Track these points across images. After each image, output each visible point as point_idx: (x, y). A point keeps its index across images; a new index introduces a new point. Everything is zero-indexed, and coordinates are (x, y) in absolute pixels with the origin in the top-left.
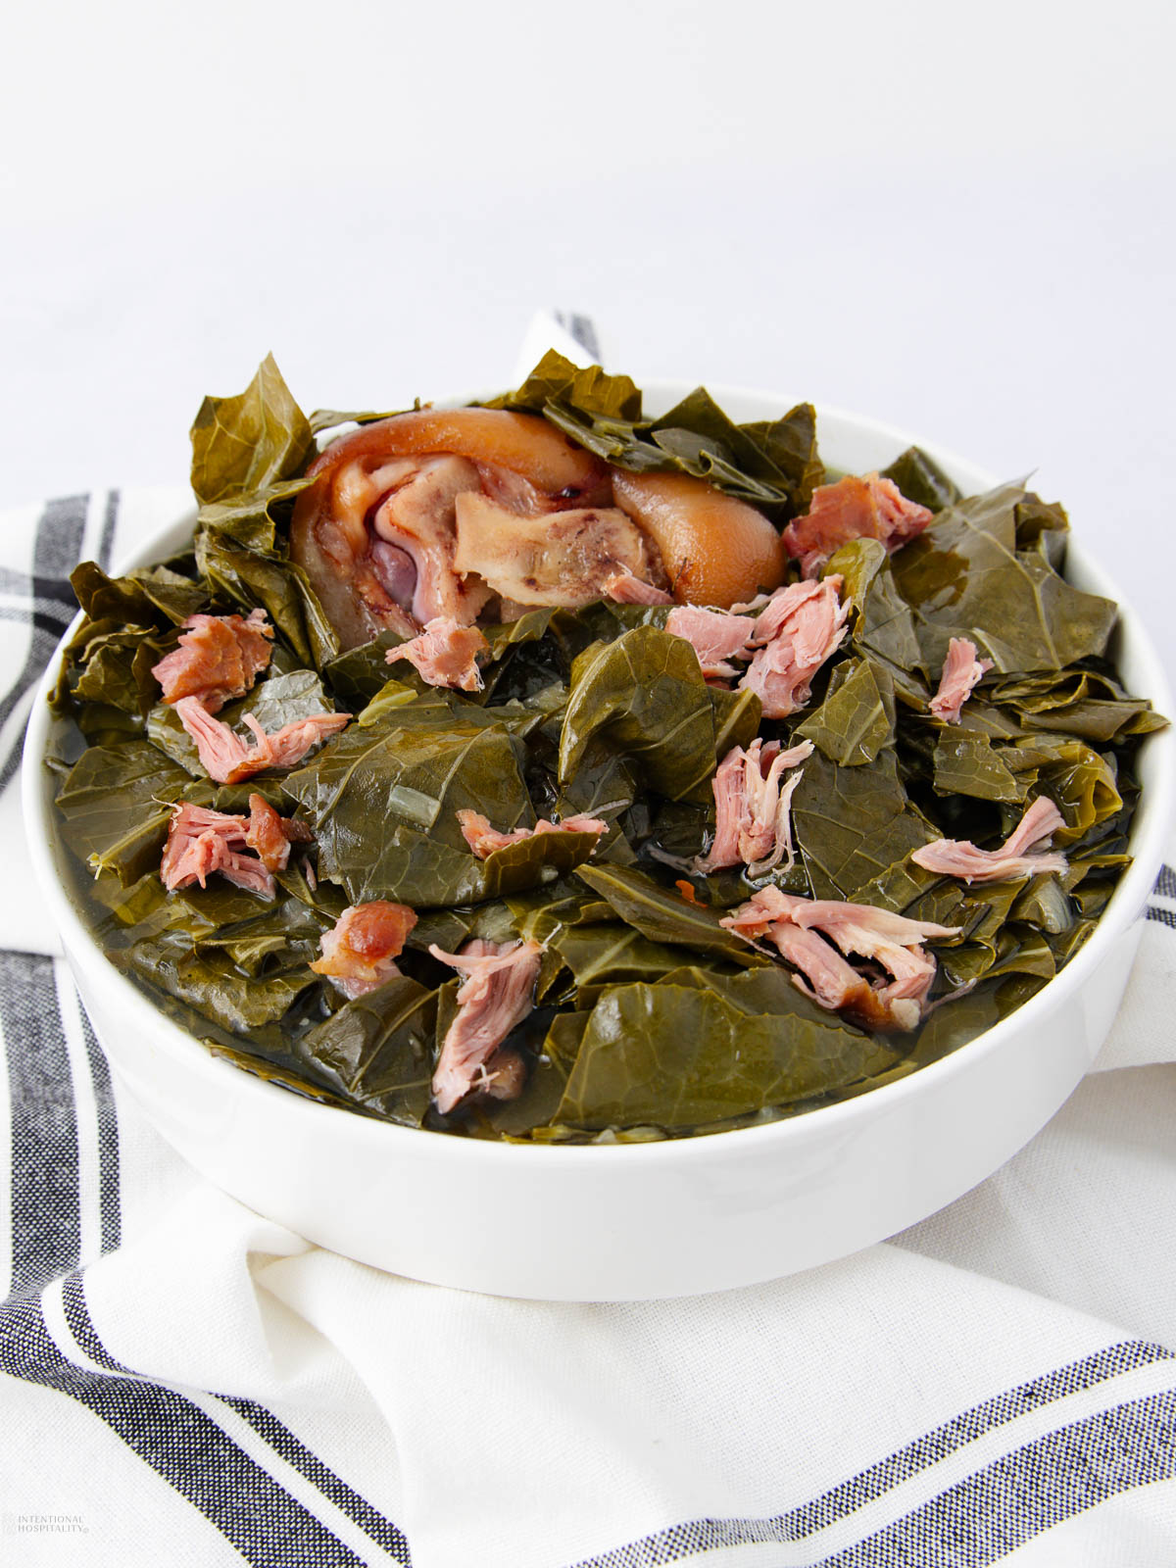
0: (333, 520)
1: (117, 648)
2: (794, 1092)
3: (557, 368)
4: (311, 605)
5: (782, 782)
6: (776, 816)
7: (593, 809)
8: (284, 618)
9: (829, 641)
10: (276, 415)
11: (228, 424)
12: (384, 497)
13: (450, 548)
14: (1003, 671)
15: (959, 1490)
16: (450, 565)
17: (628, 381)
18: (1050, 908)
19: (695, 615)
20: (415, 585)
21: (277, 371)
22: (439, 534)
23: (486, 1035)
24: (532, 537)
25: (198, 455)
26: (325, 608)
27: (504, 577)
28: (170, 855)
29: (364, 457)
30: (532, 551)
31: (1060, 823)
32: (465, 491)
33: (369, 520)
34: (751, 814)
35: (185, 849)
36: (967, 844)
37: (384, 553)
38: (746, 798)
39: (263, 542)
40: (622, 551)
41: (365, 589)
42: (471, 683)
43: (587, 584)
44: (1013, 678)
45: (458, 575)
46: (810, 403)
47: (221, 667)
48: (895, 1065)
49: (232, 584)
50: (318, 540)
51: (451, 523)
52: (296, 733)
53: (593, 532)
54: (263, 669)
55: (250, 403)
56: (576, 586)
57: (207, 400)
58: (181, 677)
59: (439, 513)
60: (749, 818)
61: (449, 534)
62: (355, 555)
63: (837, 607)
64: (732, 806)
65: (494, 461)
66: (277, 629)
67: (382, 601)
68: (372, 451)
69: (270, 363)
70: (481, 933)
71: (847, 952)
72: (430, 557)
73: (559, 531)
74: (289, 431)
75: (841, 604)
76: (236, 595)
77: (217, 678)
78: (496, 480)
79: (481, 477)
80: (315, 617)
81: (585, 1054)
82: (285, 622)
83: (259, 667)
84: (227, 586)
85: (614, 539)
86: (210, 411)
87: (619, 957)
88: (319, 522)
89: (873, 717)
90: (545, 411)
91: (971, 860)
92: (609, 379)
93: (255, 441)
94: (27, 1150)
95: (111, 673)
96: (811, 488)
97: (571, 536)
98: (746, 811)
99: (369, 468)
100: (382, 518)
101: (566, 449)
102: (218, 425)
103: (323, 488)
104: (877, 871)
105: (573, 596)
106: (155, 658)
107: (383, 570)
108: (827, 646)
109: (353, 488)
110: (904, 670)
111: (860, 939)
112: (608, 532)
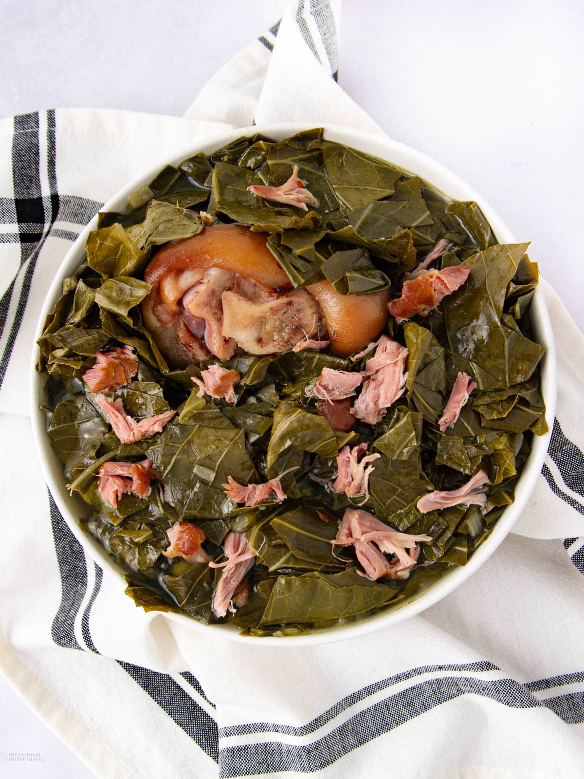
0: (161, 304)
2: (352, 613)
5: (365, 468)
6: (362, 479)
7: (283, 471)
8: (142, 352)
9: (396, 394)
12: (185, 293)
13: (220, 322)
14: (481, 388)
15: (413, 688)
16: (220, 331)
18: (473, 525)
19: (334, 375)
20: (205, 327)
22: (215, 314)
23: (235, 583)
24: (261, 315)
27: (246, 339)
28: (101, 485)
29: (174, 272)
30: (261, 321)
31: (487, 481)
32: (226, 291)
33: (180, 302)
34: (352, 477)
35: (107, 481)
38: (350, 471)
40: (305, 322)
41: (180, 335)
42: (230, 399)
43: (287, 342)
45: (224, 337)
47: (114, 378)
48: (395, 597)
50: (155, 314)
51: (220, 307)
52: (151, 428)
53: (291, 311)
54: (134, 376)
55: (114, 232)
56: (281, 344)
59: (214, 303)
60: (351, 479)
61: (219, 312)
62: (174, 316)
63: (402, 375)
64: (344, 474)
66: (139, 356)
67: (189, 341)
70: (234, 529)
71: (383, 551)
73: (274, 311)
75: (404, 373)
81: (271, 601)
82: (143, 354)
83: (132, 375)
85: (301, 315)
86: (93, 237)
87: (287, 562)
88: (155, 306)
89: (410, 438)
91: (444, 501)
93: (119, 244)
94: (60, 539)
96: (403, 283)
97: (280, 315)
98: (349, 476)
100: (186, 302)
102: (99, 241)
104: (402, 507)
105: (279, 349)
108: (395, 396)
110: (433, 391)
111: (388, 547)
112: (299, 311)
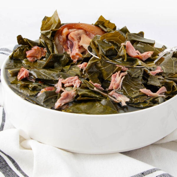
0: (61, 35)
1: (22, 48)
3: (102, 19)
4: (55, 47)
5: (122, 77)
6: (120, 83)
8: (50, 48)
10: (56, 20)
11: (48, 21)
12: (70, 33)
13: (79, 42)
14: (165, 72)
16: (78, 43)
17: (114, 24)
18: (160, 100)
20: (73, 47)
21: (57, 13)
25: (43, 25)
26: (57, 48)
29: (69, 27)
31: (166, 91)
32: (83, 34)
33: (67, 36)
36: (150, 90)
37: (69, 42)
38: (116, 79)
39: (49, 36)
41: (64, 46)
44: (166, 73)
45: (79, 46)
46: (143, 31)
49: (43, 43)
50: (58, 38)
51: (80, 38)
55: (53, 18)
57: (45, 17)
58: (30, 54)
59: (78, 37)
61: (79, 40)
62: (64, 41)
65: (89, 31)
67: (66, 48)
68: (70, 26)
69: (56, 11)
72: (76, 42)
74: (57, 22)
76: (43, 45)
77: (36, 56)
78: (89, 34)
79: (87, 33)
80: (55, 49)
82: (50, 49)
84: (42, 43)
86: (46, 18)
88: (59, 35)
90: (99, 25)
91: (150, 92)
92: (111, 23)
93: (52, 24)
95: (20, 53)
98: (115, 81)
99: (69, 29)
100: (69, 36)
101: (101, 31)
102: (47, 21)
103: (61, 31)
104: (134, 91)
106: (27, 50)
107: (68, 44)
109: (65, 31)
110: (148, 69)
